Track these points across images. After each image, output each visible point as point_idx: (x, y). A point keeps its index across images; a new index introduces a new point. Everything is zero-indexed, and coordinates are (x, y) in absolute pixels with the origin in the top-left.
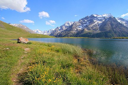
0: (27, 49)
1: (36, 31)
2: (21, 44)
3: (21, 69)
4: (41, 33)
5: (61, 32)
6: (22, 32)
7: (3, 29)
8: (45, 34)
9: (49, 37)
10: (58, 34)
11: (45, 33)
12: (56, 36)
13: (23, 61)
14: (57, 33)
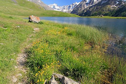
0: (36, 29)
1: (52, 7)
2: (32, 24)
3: (29, 45)
4: (59, 9)
5: (90, 8)
6: (36, 9)
7: (16, 5)
8: (65, 11)
9: (70, 16)
10: (83, 11)
11: (64, 9)
12: (81, 15)
13: (31, 39)
14: (83, 9)
